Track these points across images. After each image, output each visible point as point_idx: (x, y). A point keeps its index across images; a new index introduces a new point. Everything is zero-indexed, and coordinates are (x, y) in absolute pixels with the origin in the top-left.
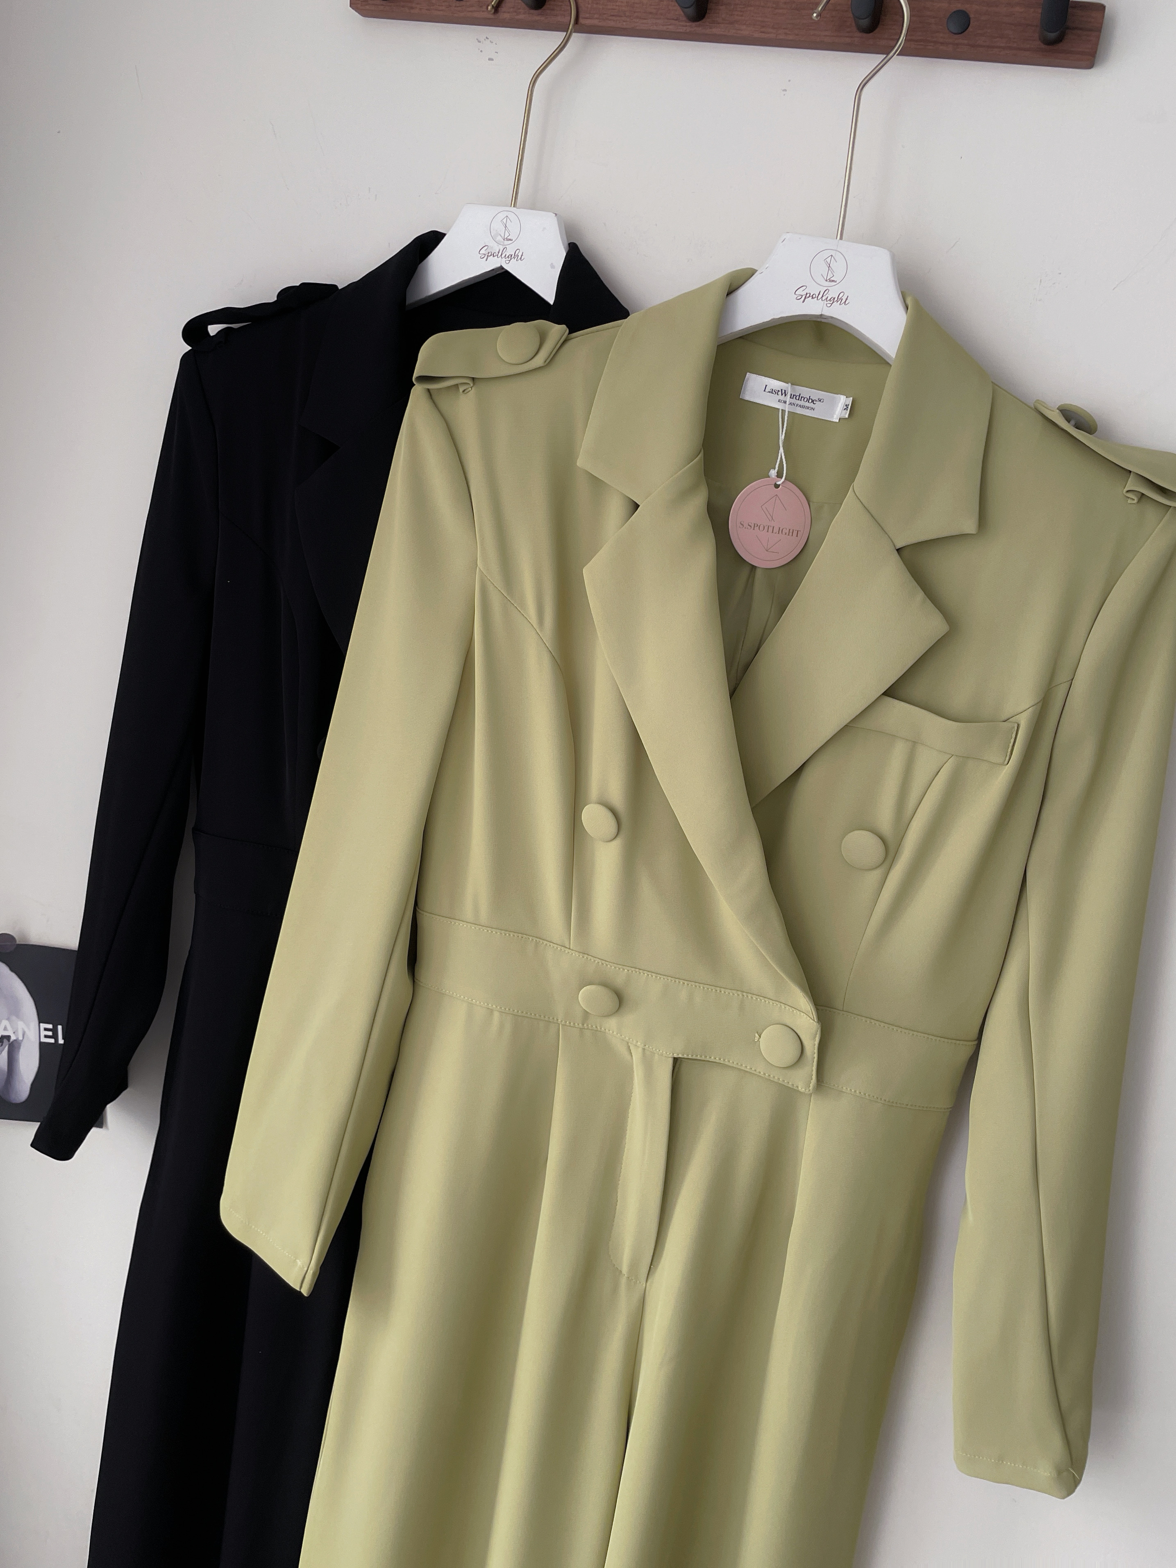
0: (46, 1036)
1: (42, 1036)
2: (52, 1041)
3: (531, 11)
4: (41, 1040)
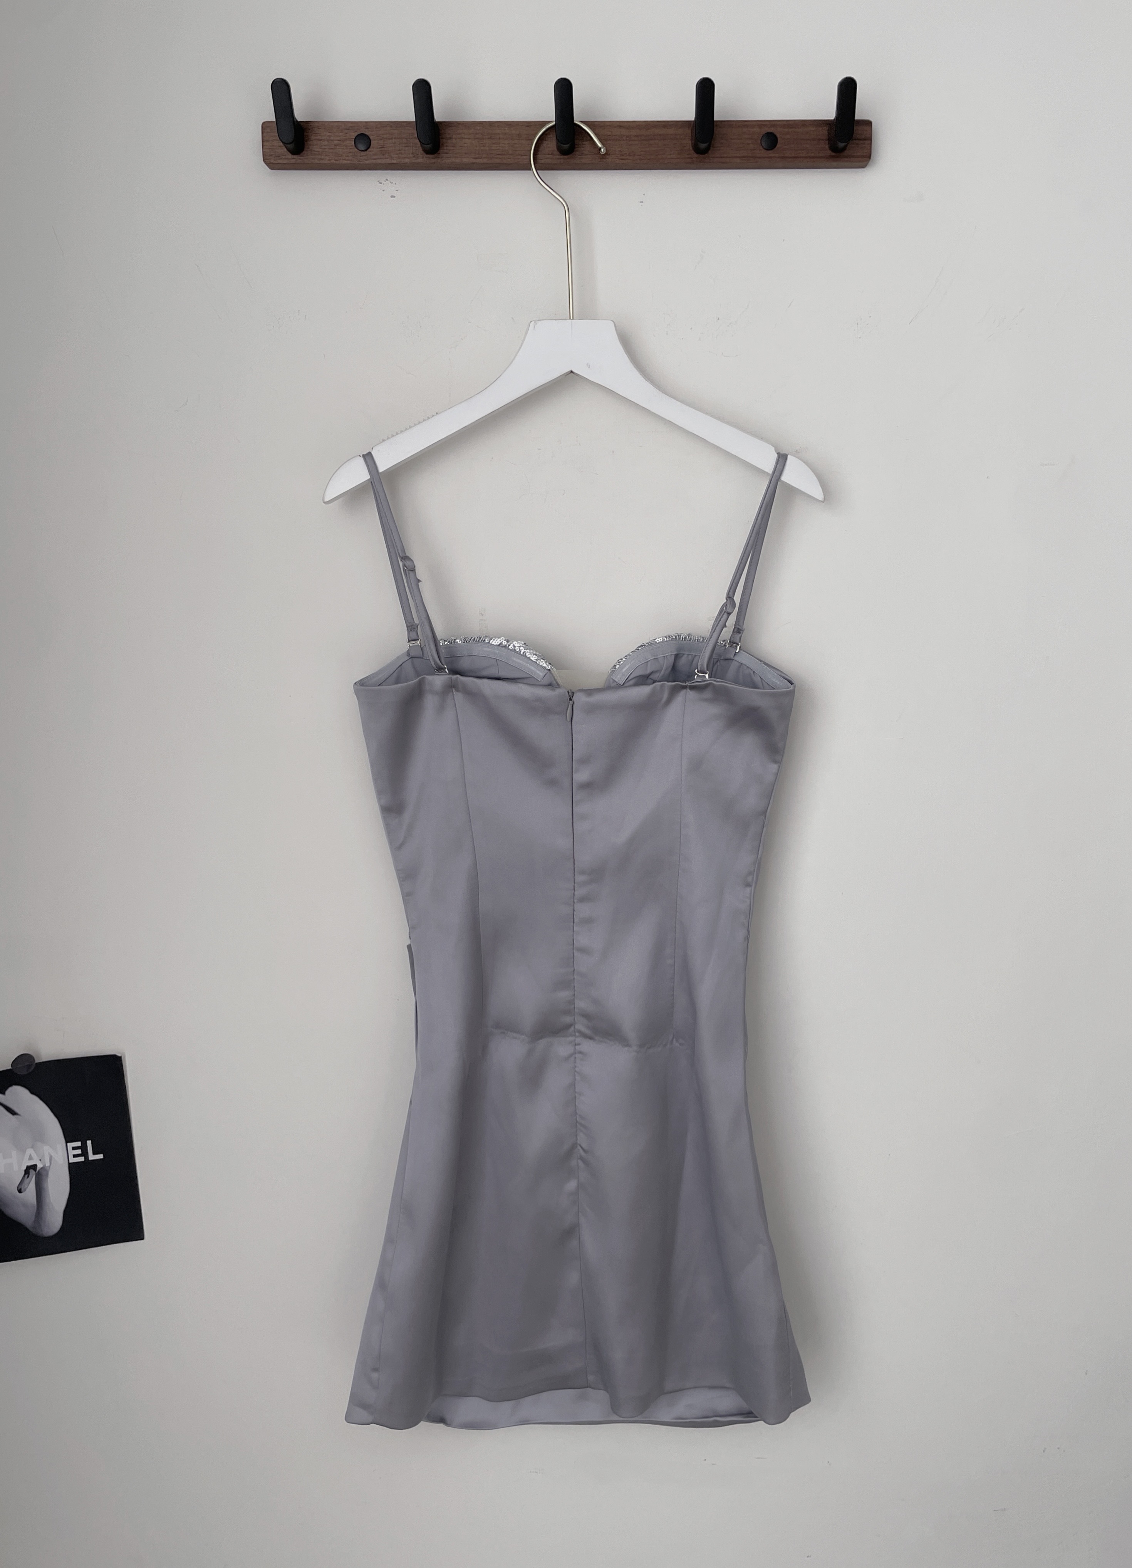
1: (71, 1156)
2: (82, 1159)
3: (428, 156)
4: (70, 1162)
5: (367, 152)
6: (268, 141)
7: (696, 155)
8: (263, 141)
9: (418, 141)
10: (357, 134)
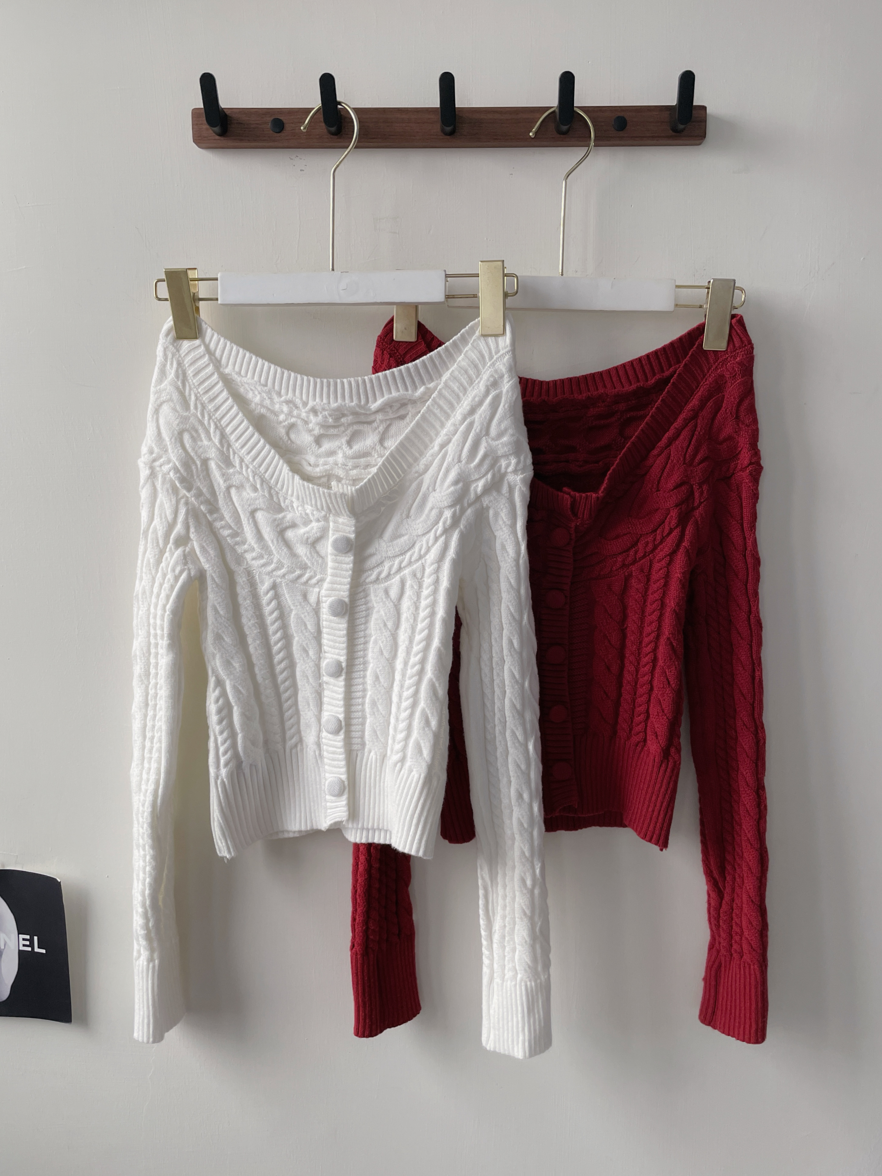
0: (24, 945)
1: (21, 946)
2: (29, 949)
3: (332, 136)
4: (20, 949)
5: (279, 135)
6: (197, 124)
7: (559, 136)
8: (193, 125)
9: (323, 124)
10: (272, 119)
